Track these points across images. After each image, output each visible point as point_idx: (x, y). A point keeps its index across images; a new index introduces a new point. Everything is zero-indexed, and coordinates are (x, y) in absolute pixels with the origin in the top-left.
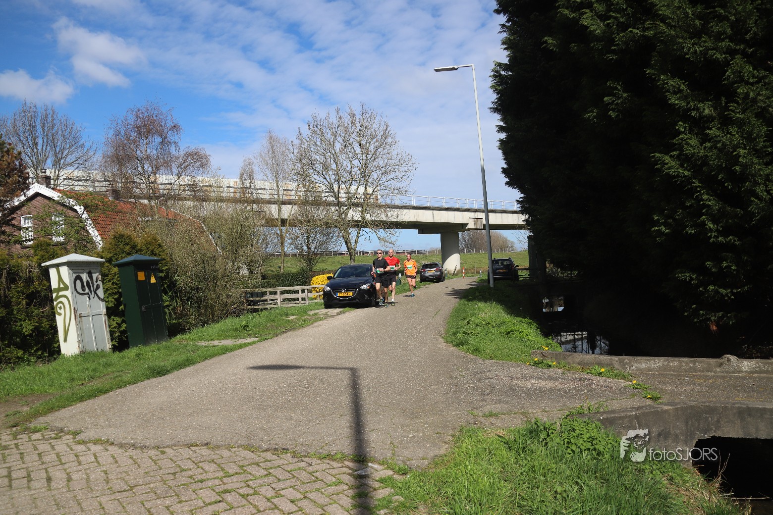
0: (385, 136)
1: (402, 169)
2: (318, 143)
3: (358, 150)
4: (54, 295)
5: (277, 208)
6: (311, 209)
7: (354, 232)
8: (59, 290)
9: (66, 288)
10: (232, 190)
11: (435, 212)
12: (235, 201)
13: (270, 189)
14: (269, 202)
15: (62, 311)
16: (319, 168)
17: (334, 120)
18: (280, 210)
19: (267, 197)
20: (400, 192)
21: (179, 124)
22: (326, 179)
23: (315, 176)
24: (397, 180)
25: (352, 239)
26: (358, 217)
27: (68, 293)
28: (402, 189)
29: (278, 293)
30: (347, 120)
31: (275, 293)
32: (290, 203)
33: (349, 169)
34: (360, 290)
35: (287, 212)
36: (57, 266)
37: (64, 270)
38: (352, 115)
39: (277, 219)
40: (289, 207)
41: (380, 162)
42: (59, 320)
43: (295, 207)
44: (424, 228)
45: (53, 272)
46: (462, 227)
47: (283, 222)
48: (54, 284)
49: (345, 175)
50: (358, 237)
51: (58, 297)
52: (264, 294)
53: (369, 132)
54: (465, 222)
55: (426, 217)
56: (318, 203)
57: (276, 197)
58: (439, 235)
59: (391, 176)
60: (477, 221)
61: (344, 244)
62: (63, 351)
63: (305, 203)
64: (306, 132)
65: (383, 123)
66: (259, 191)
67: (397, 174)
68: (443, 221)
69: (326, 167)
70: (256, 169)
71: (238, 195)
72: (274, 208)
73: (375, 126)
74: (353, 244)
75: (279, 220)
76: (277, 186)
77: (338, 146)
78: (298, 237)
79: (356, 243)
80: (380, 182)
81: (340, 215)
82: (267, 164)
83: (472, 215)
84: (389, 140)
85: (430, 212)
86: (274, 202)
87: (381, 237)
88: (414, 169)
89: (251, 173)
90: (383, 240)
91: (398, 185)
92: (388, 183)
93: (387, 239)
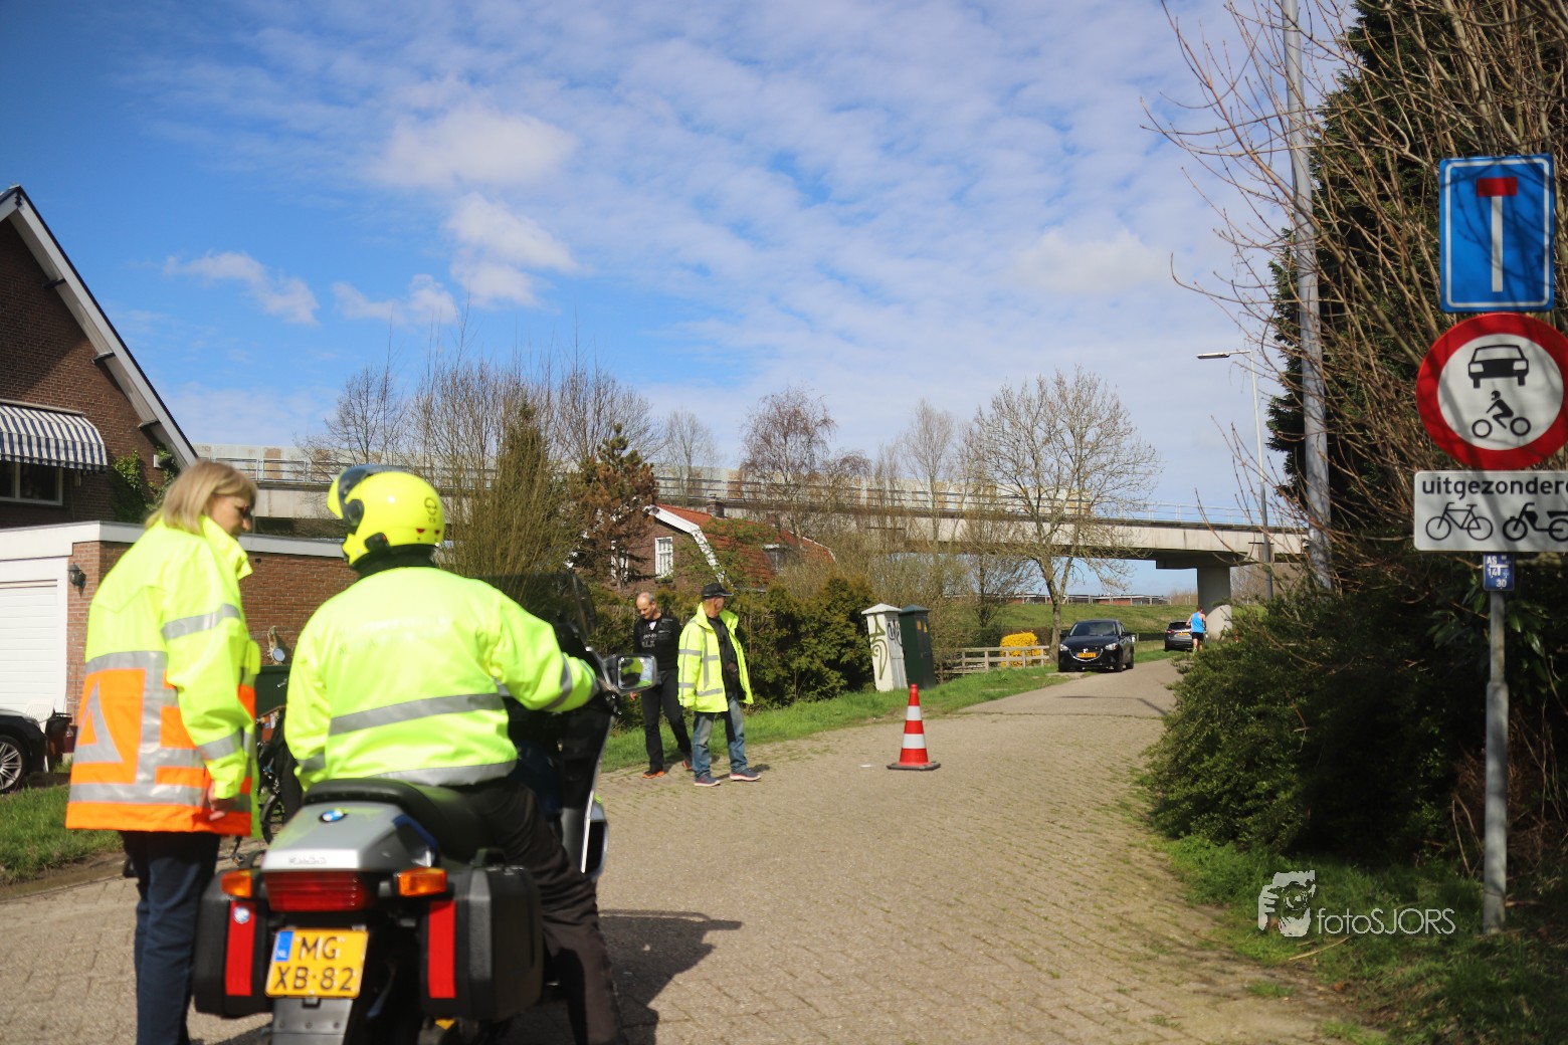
0: (1114, 418)
1: (1138, 469)
2: (1008, 430)
3: (1069, 439)
4: (871, 639)
5: (931, 524)
6: (988, 525)
7: (1059, 564)
8: (876, 634)
9: (883, 633)
11: (1188, 531)
12: (869, 512)
13: (922, 494)
14: (918, 514)
15: (878, 653)
17: (1033, 392)
18: (936, 530)
19: (916, 505)
21: (832, 418)
22: (1019, 485)
23: (1003, 481)
25: (1058, 578)
26: (1068, 539)
27: (885, 638)
30: (1052, 394)
31: (981, 655)
32: (952, 515)
33: (1055, 468)
34: (1106, 651)
35: (950, 530)
36: (875, 614)
37: (882, 619)
38: (1060, 383)
39: (932, 542)
40: (953, 522)
41: (1103, 459)
42: (876, 662)
43: (962, 522)
44: (1167, 559)
45: (871, 621)
46: (1234, 558)
47: (942, 546)
48: (872, 629)
50: (1066, 576)
51: (874, 641)
53: (1086, 411)
54: (1242, 550)
55: (1172, 540)
56: (1001, 516)
57: (930, 505)
58: (1193, 572)
59: (1122, 481)
60: (1265, 548)
62: (878, 687)
63: (978, 515)
64: (989, 412)
65: (1108, 399)
67: (1130, 477)
68: (1202, 547)
69: (1020, 470)
71: (873, 503)
72: (925, 523)
73: (1096, 401)
74: (1058, 587)
75: (935, 543)
76: (933, 489)
77: (1040, 434)
79: (1063, 585)
81: (1041, 540)
82: (917, 454)
84: (1121, 427)
85: (1179, 532)
86: (925, 514)
87: (1106, 577)
88: (1158, 471)
89: (893, 468)
90: (1108, 582)
91: (1133, 495)
92: (1117, 492)
93: (1114, 580)
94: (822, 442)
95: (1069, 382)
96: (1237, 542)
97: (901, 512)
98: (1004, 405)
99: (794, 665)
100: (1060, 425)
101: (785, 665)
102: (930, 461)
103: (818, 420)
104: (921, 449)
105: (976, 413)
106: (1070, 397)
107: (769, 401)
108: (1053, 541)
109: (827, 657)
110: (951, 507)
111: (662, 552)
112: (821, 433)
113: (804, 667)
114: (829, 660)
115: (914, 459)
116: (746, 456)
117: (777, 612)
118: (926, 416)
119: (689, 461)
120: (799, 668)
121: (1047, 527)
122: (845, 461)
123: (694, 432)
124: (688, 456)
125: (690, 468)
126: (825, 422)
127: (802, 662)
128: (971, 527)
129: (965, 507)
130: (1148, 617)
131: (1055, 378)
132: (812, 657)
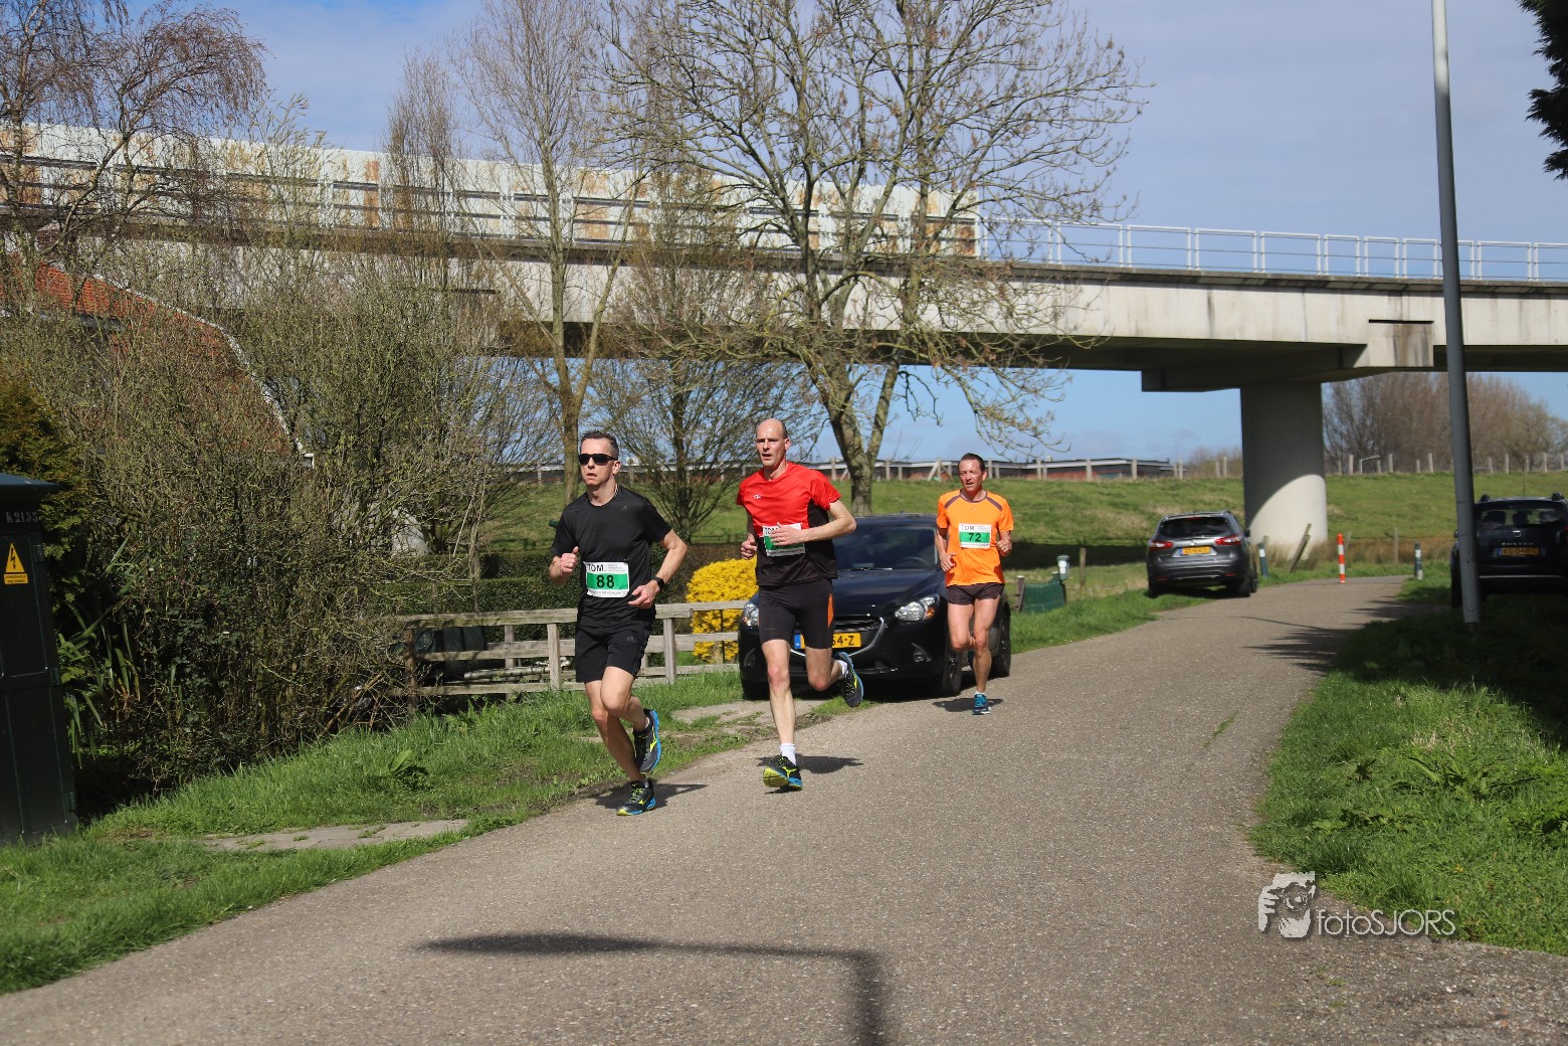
1: (1080, 110)
5: (548, 278)
6: (691, 280)
10: (357, 198)
11: (1221, 296)
12: (374, 243)
13: (519, 198)
14: (517, 251)
16: (728, 106)
18: (560, 286)
19: (505, 229)
20: (1071, 209)
22: (753, 154)
23: (710, 143)
24: (1057, 159)
25: (863, 410)
26: (886, 315)
28: (1077, 199)
29: (552, 630)
32: (598, 255)
33: (851, 109)
34: (894, 622)
35: (592, 292)
39: (550, 326)
40: (601, 272)
41: (987, 80)
43: (625, 273)
44: (1169, 365)
46: (1339, 359)
47: (575, 336)
49: (835, 139)
50: (885, 399)
52: (491, 636)
54: (1352, 338)
55: (1179, 318)
57: (545, 229)
59: (1033, 143)
60: (1409, 333)
61: (828, 433)
63: (664, 256)
66: (476, 205)
67: (1056, 132)
68: (1252, 334)
69: (756, 105)
70: (461, 109)
71: (384, 221)
72: (535, 278)
74: (866, 430)
75: (559, 330)
76: (550, 186)
78: (633, 401)
79: (878, 425)
80: (984, 168)
81: (812, 312)
83: (1383, 306)
85: (1195, 296)
86: (532, 251)
87: (986, 402)
88: (1132, 110)
89: (440, 126)
90: (992, 414)
91: (1060, 177)
92: (1020, 171)
93: (1010, 410)
96: (1341, 320)
128: (650, 286)
130: (1125, 506)
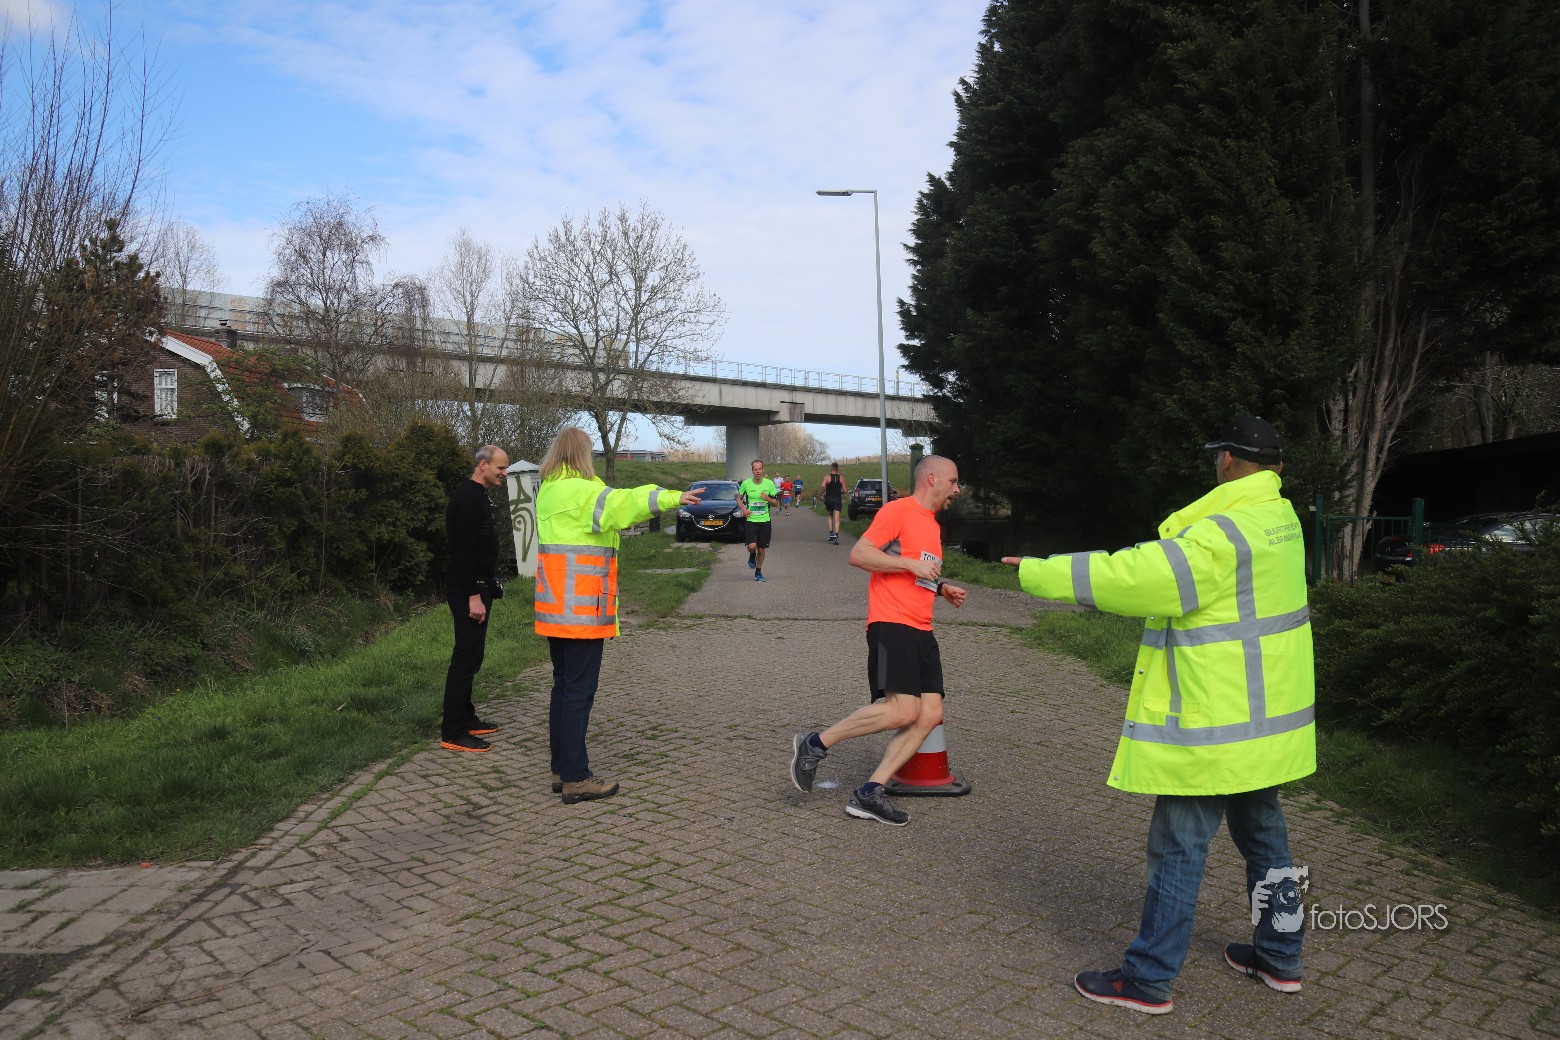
0: (680, 260)
4: (512, 508)
5: (467, 368)
11: (725, 388)
14: (454, 357)
15: (521, 527)
17: (598, 230)
18: (472, 372)
25: (613, 429)
34: (734, 518)
36: (517, 475)
38: (623, 219)
42: (518, 537)
46: (767, 417)
47: (479, 393)
48: (512, 494)
50: (620, 430)
51: (515, 511)
54: (773, 408)
55: (709, 396)
60: (795, 408)
62: (521, 572)
65: (673, 241)
68: (736, 404)
73: (659, 242)
79: (618, 439)
82: (453, 289)
83: (786, 396)
84: (688, 271)
85: (717, 388)
86: (461, 357)
94: (367, 262)
95: (633, 220)
96: (770, 401)
97: (436, 354)
98: (563, 239)
99: (373, 536)
100: (620, 267)
101: (363, 536)
102: (469, 299)
103: (365, 235)
104: (457, 284)
105: (530, 246)
106: (632, 235)
107: (304, 208)
108: (608, 394)
109: (411, 525)
110: (487, 352)
111: (163, 386)
112: (370, 253)
113: (386, 537)
114: (414, 529)
115: (450, 296)
116: (276, 273)
117: (355, 467)
118: (465, 248)
119: (184, 282)
120: (379, 539)
121: (602, 377)
122: (396, 286)
123: (192, 248)
124: (184, 276)
125: (184, 292)
126: (372, 238)
127: (383, 531)
128: (513, 374)
129: (505, 352)
131: (619, 213)
132: (395, 525)
